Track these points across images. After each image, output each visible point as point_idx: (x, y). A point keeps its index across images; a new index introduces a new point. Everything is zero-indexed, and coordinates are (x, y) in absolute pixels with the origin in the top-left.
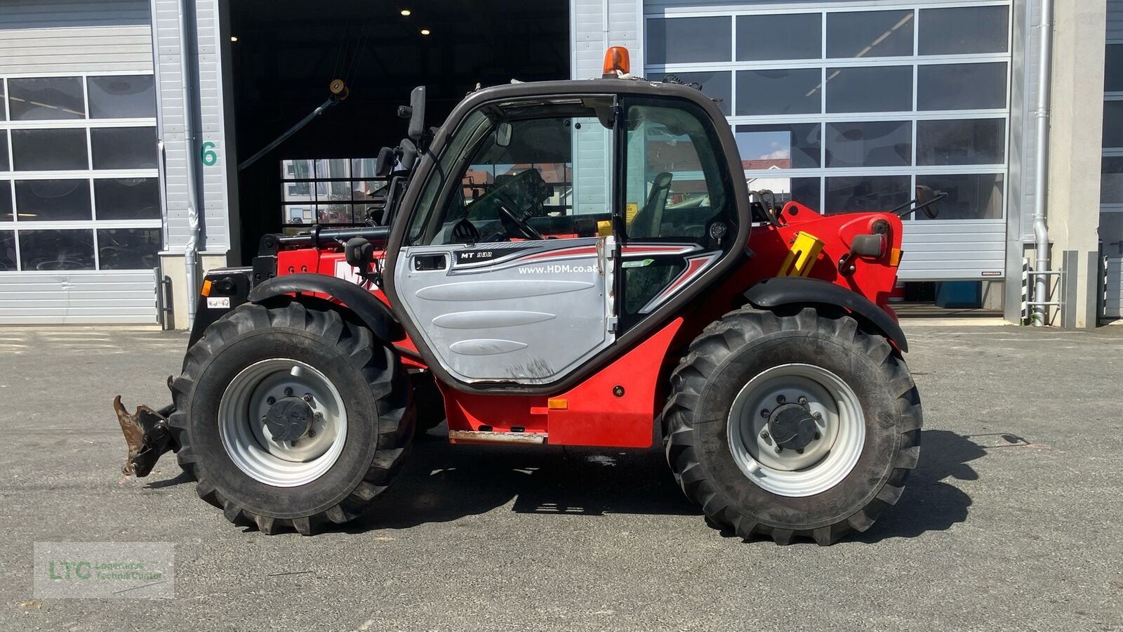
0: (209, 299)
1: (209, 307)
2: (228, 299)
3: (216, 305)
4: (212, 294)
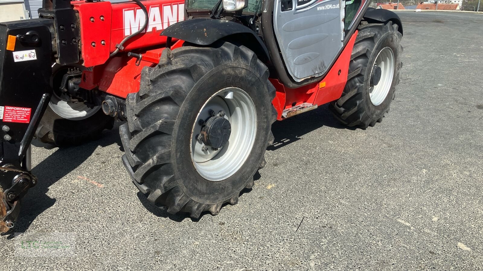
0: (15, 54)
1: (16, 60)
2: (34, 51)
3: (22, 58)
4: (17, 49)
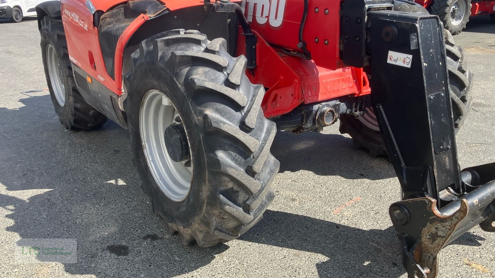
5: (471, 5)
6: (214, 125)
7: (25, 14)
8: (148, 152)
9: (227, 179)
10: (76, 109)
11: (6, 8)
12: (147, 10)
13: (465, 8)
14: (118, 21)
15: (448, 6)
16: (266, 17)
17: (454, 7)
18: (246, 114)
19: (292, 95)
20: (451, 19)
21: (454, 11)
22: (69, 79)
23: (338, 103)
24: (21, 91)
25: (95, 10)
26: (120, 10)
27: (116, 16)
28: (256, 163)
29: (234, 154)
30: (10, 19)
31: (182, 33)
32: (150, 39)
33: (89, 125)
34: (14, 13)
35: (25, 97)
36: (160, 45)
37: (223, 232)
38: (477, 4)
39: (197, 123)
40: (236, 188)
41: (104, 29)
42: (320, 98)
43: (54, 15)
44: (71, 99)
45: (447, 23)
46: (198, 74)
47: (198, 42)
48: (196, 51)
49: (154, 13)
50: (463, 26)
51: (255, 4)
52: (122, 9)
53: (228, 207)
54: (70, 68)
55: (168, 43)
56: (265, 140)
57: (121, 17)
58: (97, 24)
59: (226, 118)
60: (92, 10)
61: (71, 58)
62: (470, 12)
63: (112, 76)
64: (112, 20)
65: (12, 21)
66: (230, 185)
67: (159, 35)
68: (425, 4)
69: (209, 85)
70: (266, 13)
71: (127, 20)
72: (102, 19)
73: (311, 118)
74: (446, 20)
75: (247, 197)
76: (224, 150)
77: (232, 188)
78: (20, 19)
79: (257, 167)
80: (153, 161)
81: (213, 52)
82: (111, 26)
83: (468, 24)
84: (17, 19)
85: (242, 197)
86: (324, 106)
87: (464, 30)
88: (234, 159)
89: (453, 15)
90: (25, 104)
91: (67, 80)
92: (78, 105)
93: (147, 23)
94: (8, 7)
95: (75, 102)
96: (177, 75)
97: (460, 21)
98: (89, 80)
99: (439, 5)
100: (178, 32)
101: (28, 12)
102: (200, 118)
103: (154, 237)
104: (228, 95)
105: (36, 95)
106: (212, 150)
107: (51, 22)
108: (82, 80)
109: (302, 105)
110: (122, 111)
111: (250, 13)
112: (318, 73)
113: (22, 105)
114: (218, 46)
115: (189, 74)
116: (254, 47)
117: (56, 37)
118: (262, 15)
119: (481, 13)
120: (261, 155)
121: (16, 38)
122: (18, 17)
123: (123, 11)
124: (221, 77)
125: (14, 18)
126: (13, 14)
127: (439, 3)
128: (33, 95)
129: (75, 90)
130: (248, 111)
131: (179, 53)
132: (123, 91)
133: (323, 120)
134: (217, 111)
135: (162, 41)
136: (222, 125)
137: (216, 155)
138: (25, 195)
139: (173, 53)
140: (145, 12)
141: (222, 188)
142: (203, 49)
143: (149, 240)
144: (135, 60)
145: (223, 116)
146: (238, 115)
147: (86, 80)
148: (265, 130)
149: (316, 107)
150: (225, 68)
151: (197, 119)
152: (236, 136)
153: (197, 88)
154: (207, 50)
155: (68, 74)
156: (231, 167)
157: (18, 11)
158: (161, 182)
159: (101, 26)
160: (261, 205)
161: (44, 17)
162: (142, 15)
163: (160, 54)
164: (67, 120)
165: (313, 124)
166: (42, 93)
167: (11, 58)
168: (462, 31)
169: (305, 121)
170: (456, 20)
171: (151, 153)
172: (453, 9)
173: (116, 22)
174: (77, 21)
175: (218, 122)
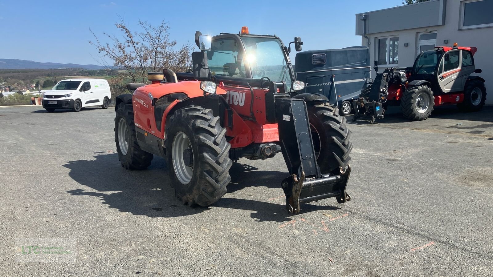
5: (434, 97)
6: (202, 141)
7: (84, 105)
8: (175, 165)
9: (208, 165)
10: (134, 154)
11: (70, 100)
12: (179, 98)
13: (428, 100)
14: (165, 103)
15: (413, 98)
16: (238, 101)
17: (419, 99)
18: (216, 138)
19: (247, 138)
20: (417, 108)
21: (419, 101)
22: (133, 137)
23: (275, 145)
24: (93, 152)
25: (153, 98)
26: (166, 98)
27: (164, 101)
28: (220, 158)
29: (210, 154)
30: (71, 109)
31: (193, 107)
32: (179, 110)
33: (140, 165)
34: (76, 104)
35: (96, 155)
36: (183, 111)
37: (206, 192)
38: (439, 97)
39: (196, 142)
40: (211, 170)
41: (157, 107)
42: (264, 141)
43: (127, 101)
44: (132, 148)
45: (414, 111)
46: (198, 122)
47: (199, 110)
48: (198, 114)
49: (182, 99)
50: (429, 113)
51: (233, 95)
52: (167, 97)
53: (207, 178)
54: (134, 131)
55: (187, 111)
56: (225, 150)
57: (166, 101)
58: (153, 104)
59: (208, 139)
60: (151, 98)
61: (136, 124)
62: (434, 103)
63: (160, 130)
64: (161, 102)
65: (73, 110)
66: (209, 168)
67: (183, 108)
68: (398, 96)
69: (201, 126)
70: (237, 100)
71: (169, 102)
72: (157, 102)
73: (259, 151)
74: (413, 109)
75: (217, 175)
76: (207, 152)
77: (210, 170)
78: (80, 109)
79: (221, 160)
80: (177, 169)
81: (205, 114)
82: (161, 105)
83: (432, 112)
84: (77, 109)
85: (214, 174)
86: (266, 145)
87: (430, 117)
88: (210, 156)
89: (419, 105)
90: (97, 158)
91: (131, 137)
92: (136, 152)
93: (178, 104)
94: (72, 100)
95: (134, 150)
96: (189, 123)
97: (425, 110)
98: (146, 134)
99: (406, 98)
100: (192, 107)
101: (86, 103)
102: (197, 139)
103: (175, 206)
104: (209, 130)
105: (103, 154)
106: (201, 152)
107: (125, 105)
108: (142, 136)
109: (253, 143)
110: (163, 148)
111: (231, 100)
112: (263, 129)
113: (96, 159)
114: (207, 112)
115: (194, 122)
116: (232, 116)
117: (127, 114)
118: (236, 101)
119: (444, 103)
120: (222, 155)
121: (80, 122)
122: (78, 108)
123: (167, 98)
124: (207, 123)
125: (75, 108)
126: (75, 106)
127: (406, 96)
128: (101, 154)
129: (136, 143)
130: (218, 137)
131: (190, 114)
132: (164, 137)
133: (265, 152)
134: (204, 136)
135: (184, 110)
136: (205, 141)
137: (203, 154)
138: (109, 193)
139: (188, 114)
140: (178, 99)
141: (206, 170)
142: (201, 113)
143: (173, 207)
144: (172, 120)
145: (207, 138)
146: (213, 138)
147: (144, 135)
148: (225, 146)
149: (261, 146)
150: (209, 120)
151: (196, 140)
152: (211, 146)
153: (197, 127)
154: (202, 113)
155: (132, 134)
156: (209, 159)
157: (78, 103)
158: (180, 178)
159: (156, 106)
160: (225, 182)
161: (121, 103)
162: (176, 100)
163: (183, 116)
164: (128, 163)
165: (260, 154)
166: (107, 153)
167: (81, 134)
168: (428, 118)
169: (255, 152)
170: (423, 109)
171: (176, 165)
172: (418, 100)
173: (164, 103)
174: (143, 104)
175: (204, 140)
